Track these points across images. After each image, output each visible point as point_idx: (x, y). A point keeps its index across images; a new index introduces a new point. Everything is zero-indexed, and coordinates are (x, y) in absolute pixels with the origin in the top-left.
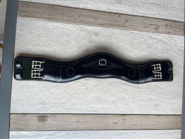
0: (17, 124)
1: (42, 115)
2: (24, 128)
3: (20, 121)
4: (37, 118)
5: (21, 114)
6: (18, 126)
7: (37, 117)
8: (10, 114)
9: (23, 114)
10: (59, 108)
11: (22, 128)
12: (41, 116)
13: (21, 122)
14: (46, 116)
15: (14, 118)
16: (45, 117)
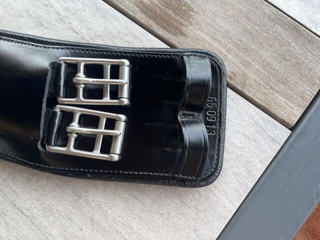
0: (294, 61)
1: (161, 32)
2: (272, 20)
3: (266, 66)
4: (190, 30)
5: (246, 92)
6: (296, 48)
7: (183, 34)
8: (292, 129)
9: (239, 88)
10: (66, 9)
11: (279, 29)
12: (164, 28)
13: (269, 60)
14: (145, 13)
15: (287, 97)
16: (155, 13)
